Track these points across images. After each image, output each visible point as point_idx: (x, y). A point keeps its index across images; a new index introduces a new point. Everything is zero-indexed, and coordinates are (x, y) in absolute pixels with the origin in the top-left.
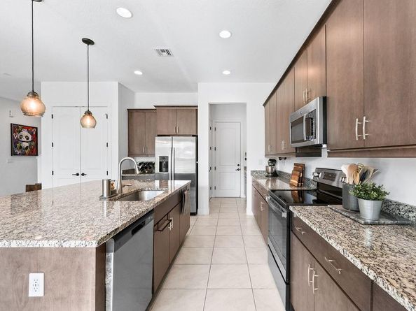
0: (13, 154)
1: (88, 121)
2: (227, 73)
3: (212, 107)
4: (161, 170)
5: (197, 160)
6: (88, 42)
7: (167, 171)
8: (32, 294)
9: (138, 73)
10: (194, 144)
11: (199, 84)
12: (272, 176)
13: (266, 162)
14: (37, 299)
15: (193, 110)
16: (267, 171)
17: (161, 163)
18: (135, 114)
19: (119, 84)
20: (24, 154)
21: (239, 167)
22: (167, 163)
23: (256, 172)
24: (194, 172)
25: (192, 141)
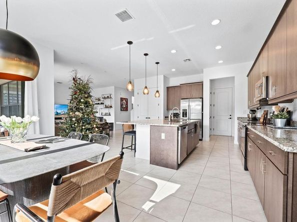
0: (121, 110)
1: (157, 95)
2: (221, 62)
3: (212, 81)
4: (183, 116)
5: (203, 111)
6: (157, 63)
7: (186, 117)
8: (162, 138)
9: (174, 70)
10: (201, 103)
11: (204, 69)
12: (252, 120)
13: (248, 112)
14: (163, 139)
15: (201, 84)
16: (249, 117)
17: (183, 113)
18: (170, 89)
19: (164, 76)
20: (124, 110)
21: (231, 117)
22: (186, 113)
23: (241, 118)
24: (201, 118)
25: (200, 101)
